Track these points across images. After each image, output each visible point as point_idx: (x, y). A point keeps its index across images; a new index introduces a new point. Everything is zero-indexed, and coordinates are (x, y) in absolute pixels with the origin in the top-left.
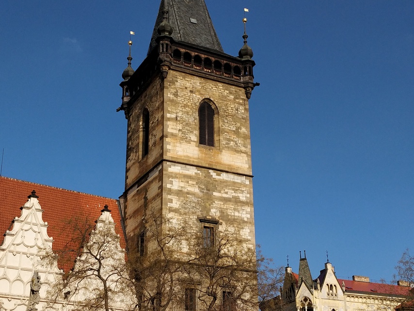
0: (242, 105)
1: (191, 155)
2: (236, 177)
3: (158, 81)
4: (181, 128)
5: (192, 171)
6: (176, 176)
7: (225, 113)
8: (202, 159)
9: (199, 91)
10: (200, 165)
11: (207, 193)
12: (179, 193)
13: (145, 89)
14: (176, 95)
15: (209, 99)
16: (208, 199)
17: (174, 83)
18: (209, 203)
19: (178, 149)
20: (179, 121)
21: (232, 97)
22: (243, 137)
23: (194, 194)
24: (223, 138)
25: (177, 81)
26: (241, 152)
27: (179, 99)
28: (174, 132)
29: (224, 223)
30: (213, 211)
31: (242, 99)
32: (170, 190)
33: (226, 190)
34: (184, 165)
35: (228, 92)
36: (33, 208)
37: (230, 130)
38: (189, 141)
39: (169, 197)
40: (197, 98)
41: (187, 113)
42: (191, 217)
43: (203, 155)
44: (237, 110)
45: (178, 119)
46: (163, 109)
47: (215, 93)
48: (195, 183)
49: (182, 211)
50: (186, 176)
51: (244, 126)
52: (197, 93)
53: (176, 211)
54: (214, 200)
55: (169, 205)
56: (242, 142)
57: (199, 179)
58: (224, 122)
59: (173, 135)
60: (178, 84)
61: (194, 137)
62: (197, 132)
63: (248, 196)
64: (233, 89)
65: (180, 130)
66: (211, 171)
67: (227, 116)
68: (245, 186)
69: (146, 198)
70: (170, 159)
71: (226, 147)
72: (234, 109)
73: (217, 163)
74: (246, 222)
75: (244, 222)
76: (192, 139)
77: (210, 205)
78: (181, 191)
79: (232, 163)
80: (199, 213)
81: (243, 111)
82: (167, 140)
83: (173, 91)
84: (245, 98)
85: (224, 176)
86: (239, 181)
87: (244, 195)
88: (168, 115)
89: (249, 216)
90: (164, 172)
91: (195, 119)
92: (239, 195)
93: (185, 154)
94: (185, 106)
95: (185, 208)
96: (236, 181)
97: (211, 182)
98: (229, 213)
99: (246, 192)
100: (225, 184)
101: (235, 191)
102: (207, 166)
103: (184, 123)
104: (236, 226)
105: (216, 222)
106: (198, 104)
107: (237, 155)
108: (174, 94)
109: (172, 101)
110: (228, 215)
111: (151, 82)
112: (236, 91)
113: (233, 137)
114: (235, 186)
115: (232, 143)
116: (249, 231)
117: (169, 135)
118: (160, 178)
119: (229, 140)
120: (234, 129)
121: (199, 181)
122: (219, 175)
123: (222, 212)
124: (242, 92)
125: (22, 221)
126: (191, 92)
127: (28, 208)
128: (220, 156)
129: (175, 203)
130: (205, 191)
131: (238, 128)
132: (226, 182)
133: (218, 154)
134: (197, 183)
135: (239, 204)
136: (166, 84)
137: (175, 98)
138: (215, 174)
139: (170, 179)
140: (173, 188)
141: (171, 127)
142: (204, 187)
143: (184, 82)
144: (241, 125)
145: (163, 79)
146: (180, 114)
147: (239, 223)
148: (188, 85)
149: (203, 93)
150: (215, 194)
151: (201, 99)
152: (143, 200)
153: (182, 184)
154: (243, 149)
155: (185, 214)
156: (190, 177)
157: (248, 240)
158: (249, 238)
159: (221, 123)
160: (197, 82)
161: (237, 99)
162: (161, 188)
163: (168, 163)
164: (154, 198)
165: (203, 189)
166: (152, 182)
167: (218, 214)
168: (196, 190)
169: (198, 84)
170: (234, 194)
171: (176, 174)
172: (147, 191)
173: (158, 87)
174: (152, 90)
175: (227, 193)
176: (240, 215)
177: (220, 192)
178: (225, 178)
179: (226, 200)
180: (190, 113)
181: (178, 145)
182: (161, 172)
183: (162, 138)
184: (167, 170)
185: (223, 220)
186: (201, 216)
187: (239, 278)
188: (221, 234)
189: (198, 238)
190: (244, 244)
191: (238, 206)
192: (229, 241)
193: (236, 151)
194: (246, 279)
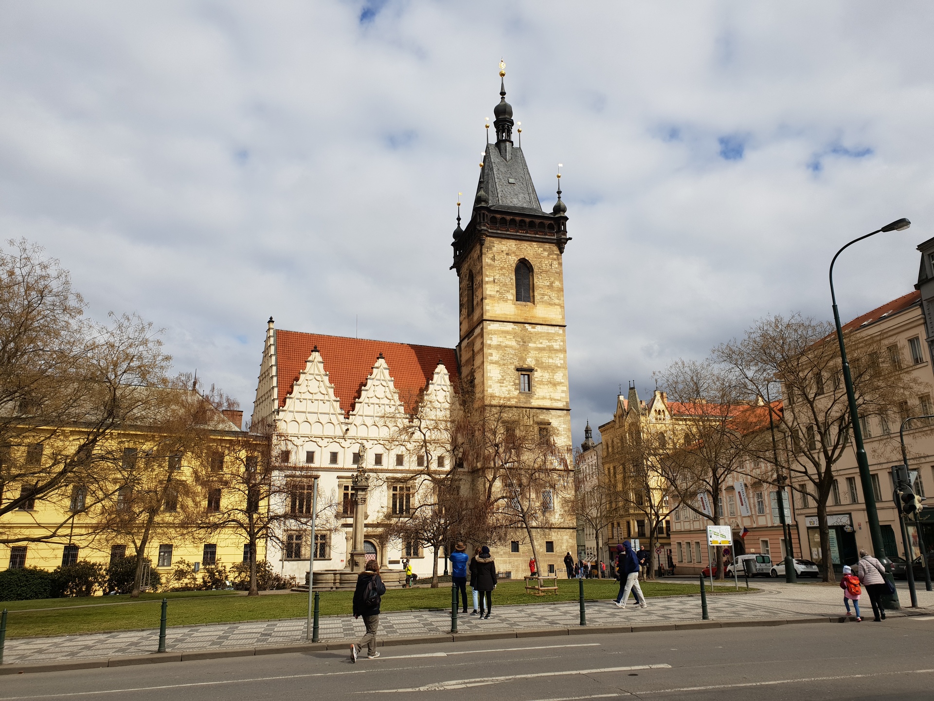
0: (555, 260)
1: (508, 313)
2: (550, 327)
3: (478, 247)
4: (498, 289)
5: (510, 327)
6: (495, 333)
7: (540, 270)
8: (518, 315)
9: (514, 253)
10: (516, 320)
11: (523, 345)
12: (498, 347)
13: (470, 252)
14: (493, 259)
15: (524, 259)
16: (524, 350)
17: (491, 249)
18: (526, 353)
19: (496, 308)
20: (497, 283)
21: (546, 254)
22: (557, 291)
23: (511, 347)
24: (538, 293)
25: (494, 246)
26: (555, 304)
27: (496, 262)
28: (493, 293)
29: (539, 370)
30: (529, 360)
31: (556, 254)
32: (490, 345)
33: (541, 341)
34: (502, 323)
35: (542, 249)
36: (381, 367)
37: (544, 286)
38: (506, 300)
39: (490, 351)
40: (513, 260)
41: (504, 274)
42: (509, 367)
43: (520, 312)
44: (551, 265)
45: (496, 281)
46: (482, 274)
47: (529, 252)
48: (512, 337)
49: (501, 362)
50: (503, 332)
51: (557, 280)
52: (513, 255)
53: (496, 363)
54: (529, 350)
55: (490, 358)
56: (556, 295)
57: (515, 333)
58: (538, 278)
59: (491, 296)
60: (495, 249)
61: (511, 295)
62: (514, 292)
63: (562, 343)
64: (547, 246)
65: (497, 291)
66: (526, 325)
67: (541, 272)
68: (559, 335)
69: (473, 350)
70: (490, 319)
71: (540, 302)
72: (548, 265)
73: (533, 317)
74: (560, 367)
75: (558, 367)
76: (509, 298)
77: (526, 355)
78: (500, 345)
79: (546, 316)
80: (517, 363)
81: (557, 266)
82: (486, 302)
83: (491, 256)
84: (558, 253)
85: (538, 328)
86: (553, 332)
87: (557, 343)
88: (487, 279)
89: (562, 362)
90: (484, 330)
91: (512, 279)
92: (553, 344)
93: (503, 312)
94: (502, 268)
95: (504, 360)
96: (550, 331)
97: (527, 334)
98: (544, 361)
99: (560, 340)
100: (540, 335)
101: (549, 340)
102: (523, 321)
103: (501, 285)
104: (550, 371)
105: (531, 370)
106: (514, 265)
107: (551, 308)
108: (491, 259)
109: (490, 265)
110: (542, 363)
111: (473, 247)
112: (550, 248)
113: (547, 291)
115: (546, 298)
116: (562, 374)
117: (488, 297)
118: (482, 335)
119: (543, 295)
120: (548, 284)
121: (515, 335)
122: (534, 328)
123: (537, 360)
124: (555, 249)
125: (373, 379)
126: (507, 254)
127: (377, 368)
128: (534, 310)
129: (495, 356)
130: (521, 343)
131: (552, 283)
132: (541, 333)
133: (533, 308)
134: (514, 337)
135: (553, 352)
136: (484, 250)
137: (493, 263)
138: (530, 327)
139: (490, 336)
140: (492, 343)
141: (489, 290)
142: (520, 340)
143: (501, 246)
144: (555, 279)
145: (482, 245)
146: (497, 277)
147: (553, 369)
148: (504, 248)
149: (518, 254)
150: (530, 345)
151: (517, 260)
152: (472, 352)
153: (501, 339)
154: (557, 301)
155: (504, 365)
156: (507, 332)
157: (561, 383)
158: (562, 381)
159: (535, 280)
160: (512, 245)
161: (551, 254)
162: (482, 343)
163: (488, 322)
164: (478, 352)
165: (519, 342)
166: (476, 337)
167: (534, 362)
168: (513, 343)
169: (514, 246)
170: (548, 344)
171: (495, 331)
172: (474, 345)
173: (479, 252)
174: (475, 254)
175: (541, 343)
176: (554, 361)
177: (535, 343)
178: (539, 330)
179: (541, 350)
180: (506, 275)
181: (496, 304)
182: (482, 329)
183: (482, 299)
184: (487, 329)
185: (538, 367)
186: (518, 366)
187: (554, 416)
188: (536, 379)
189: (515, 384)
190: (558, 387)
191: (552, 353)
192: (544, 384)
193: (550, 304)
194: (560, 416)
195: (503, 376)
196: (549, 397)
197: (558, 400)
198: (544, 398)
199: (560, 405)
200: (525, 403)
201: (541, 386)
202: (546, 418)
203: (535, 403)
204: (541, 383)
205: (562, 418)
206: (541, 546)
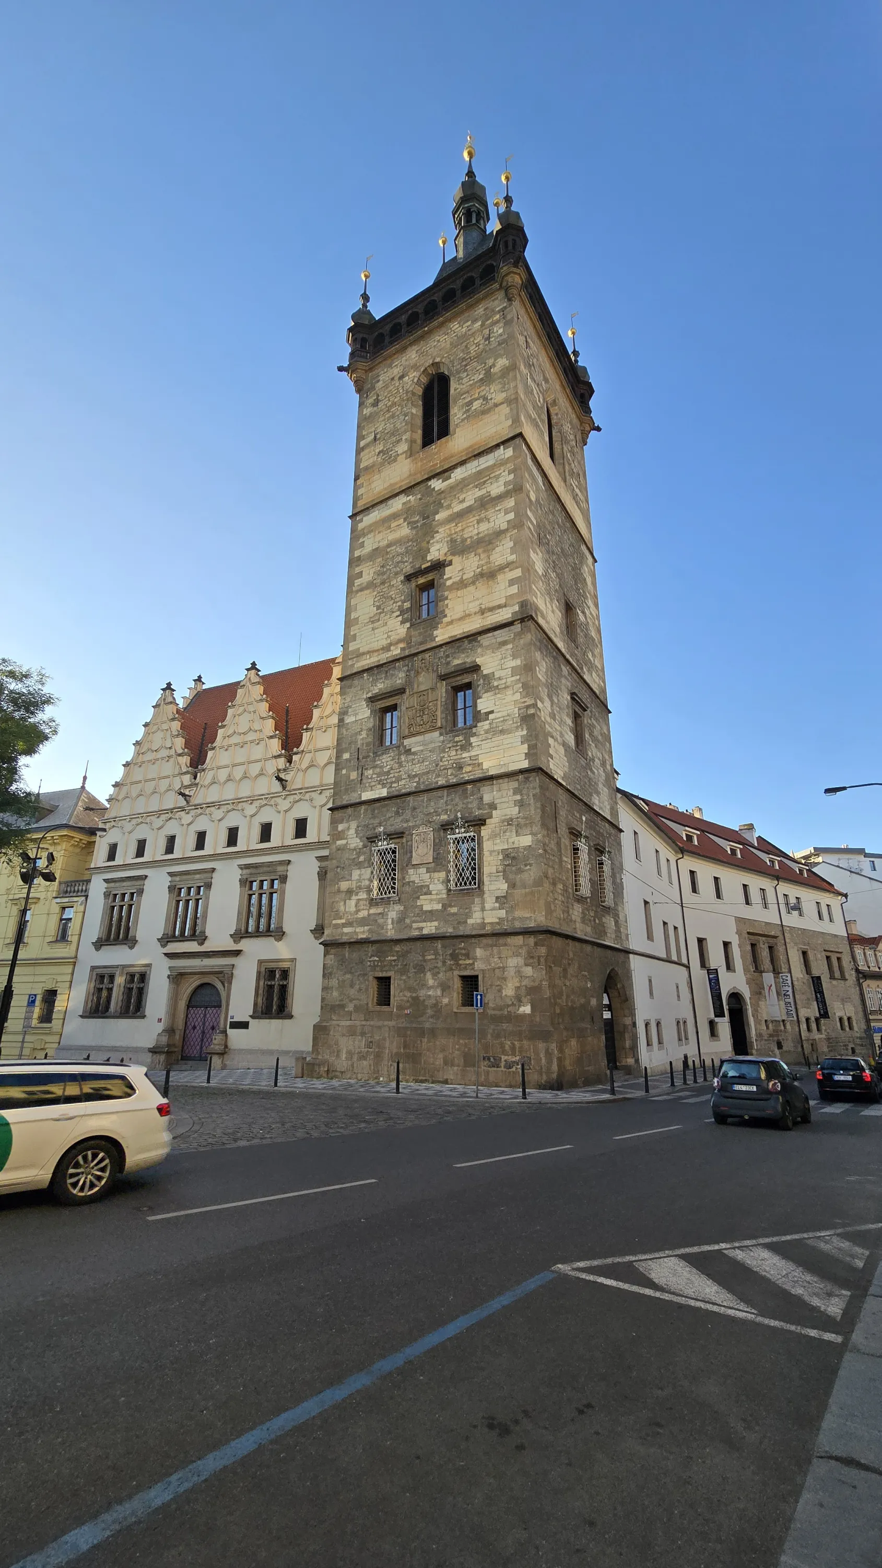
0: (497, 322)
1: (399, 478)
2: (483, 459)
4: (381, 448)
5: (397, 504)
6: (369, 529)
8: (415, 474)
9: (416, 366)
10: (412, 484)
11: (424, 524)
12: (374, 554)
14: (377, 402)
16: (426, 534)
17: (373, 388)
18: (428, 538)
19: (373, 485)
20: (379, 439)
21: (478, 325)
22: (500, 376)
23: (399, 541)
25: (378, 381)
26: (496, 405)
27: (381, 405)
28: (370, 461)
29: (456, 560)
30: (435, 549)
31: (499, 310)
32: (359, 558)
33: (462, 497)
34: (387, 502)
35: (470, 323)
37: (471, 385)
38: (395, 459)
39: (358, 569)
41: (394, 416)
42: (394, 581)
43: (417, 464)
47: (443, 346)
48: (401, 521)
49: (378, 580)
50: (386, 519)
52: (412, 372)
53: (368, 586)
54: (436, 529)
57: (410, 509)
59: (367, 468)
66: (432, 482)
67: (466, 365)
68: (504, 462)
70: (363, 509)
71: (461, 422)
72: (483, 341)
73: (446, 459)
74: (505, 531)
75: (501, 533)
77: (428, 542)
78: (377, 549)
80: (409, 568)
81: (500, 331)
83: (372, 400)
84: (505, 303)
85: (458, 474)
86: (490, 463)
87: (502, 481)
88: (363, 443)
90: (353, 536)
92: (491, 488)
93: (387, 484)
95: (383, 573)
96: (485, 465)
97: (432, 500)
98: (467, 536)
100: (463, 485)
101: (479, 486)
102: (424, 477)
103: (387, 436)
104: (482, 550)
105: (441, 566)
107: (487, 418)
108: (373, 405)
109: (370, 417)
110: (464, 540)
112: (485, 309)
113: (479, 391)
114: (480, 478)
115: (476, 405)
116: (511, 544)
117: (362, 474)
119: (470, 403)
121: (409, 514)
122: (448, 478)
123: (452, 541)
124: (498, 300)
126: (401, 377)
129: (367, 574)
130: (421, 523)
132: (464, 479)
134: (405, 520)
135: (490, 505)
138: (441, 481)
139: (361, 540)
140: (363, 552)
141: (367, 458)
142: (418, 518)
143: (390, 373)
144: (496, 357)
146: (380, 428)
147: (489, 541)
148: (396, 371)
149: (422, 363)
150: (438, 517)
151: (419, 375)
153: (379, 537)
154: (499, 398)
155: (383, 583)
156: (395, 516)
157: (507, 566)
158: (513, 557)
159: (453, 387)
160: (412, 355)
161: (489, 318)
163: (358, 518)
165: (416, 522)
167: (445, 549)
168: (404, 531)
169: (415, 355)
170: (478, 493)
171: (370, 526)
175: (463, 501)
176: (491, 525)
177: (449, 507)
178: (460, 476)
179: (462, 515)
180: (398, 413)
181: (377, 477)
184: (356, 531)
185: (454, 554)
186: (410, 571)
187: (487, 647)
188: (449, 583)
189: (402, 612)
190: (500, 577)
191: (487, 510)
192: (466, 586)
193: (484, 412)
194: (504, 643)
195: (378, 608)
196: (477, 609)
197: (500, 607)
198: (466, 616)
199: (505, 615)
200: (421, 643)
201: (459, 593)
202: (469, 660)
203: (442, 635)
204: (462, 584)
205: (510, 646)
206: (445, 987)
